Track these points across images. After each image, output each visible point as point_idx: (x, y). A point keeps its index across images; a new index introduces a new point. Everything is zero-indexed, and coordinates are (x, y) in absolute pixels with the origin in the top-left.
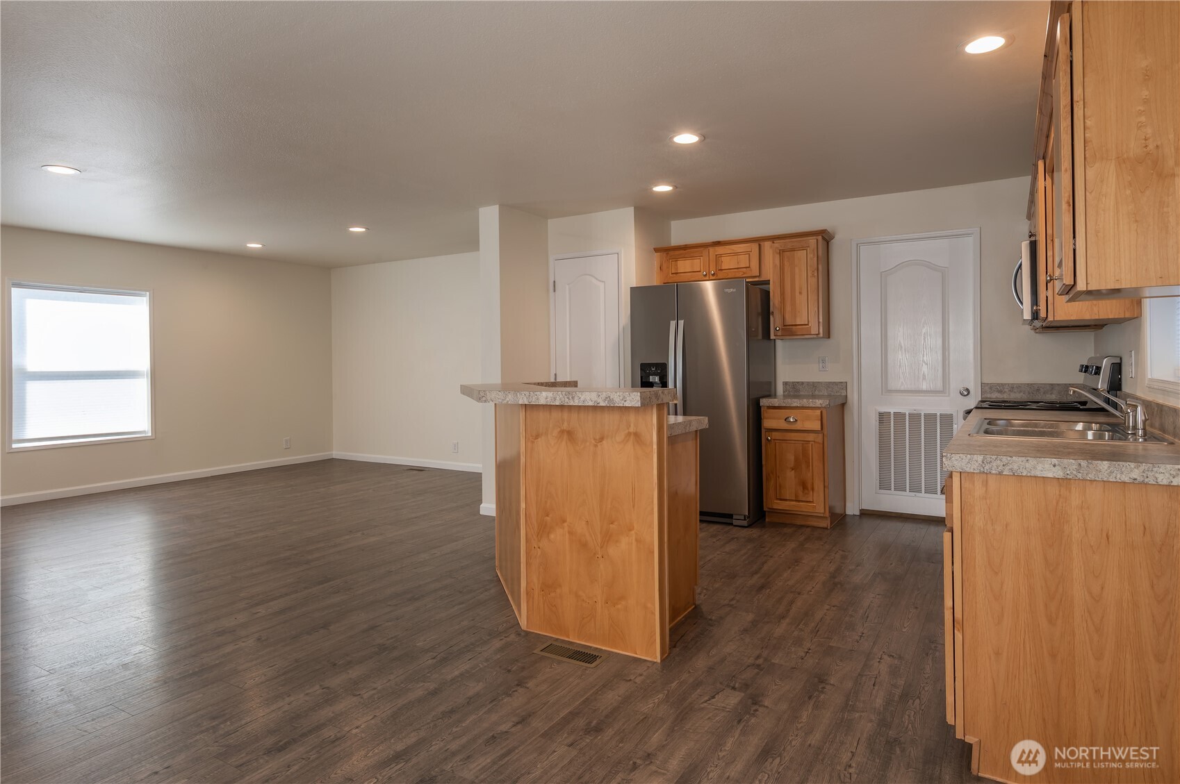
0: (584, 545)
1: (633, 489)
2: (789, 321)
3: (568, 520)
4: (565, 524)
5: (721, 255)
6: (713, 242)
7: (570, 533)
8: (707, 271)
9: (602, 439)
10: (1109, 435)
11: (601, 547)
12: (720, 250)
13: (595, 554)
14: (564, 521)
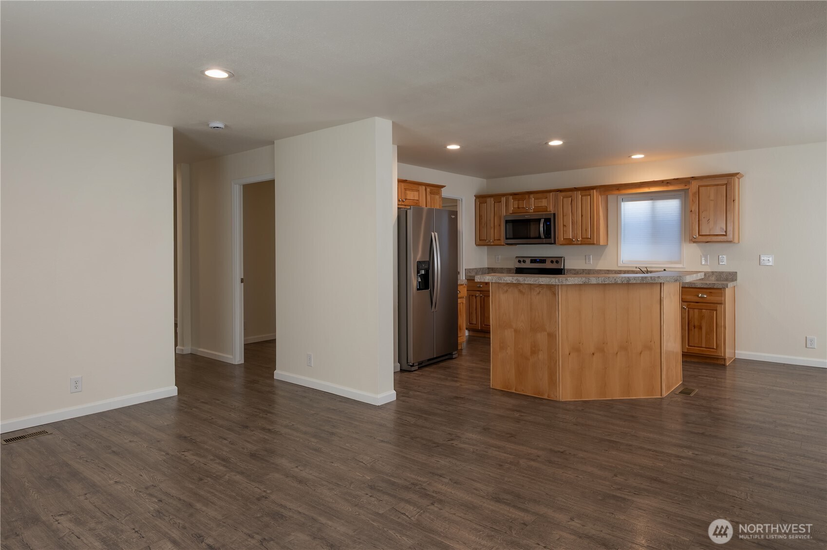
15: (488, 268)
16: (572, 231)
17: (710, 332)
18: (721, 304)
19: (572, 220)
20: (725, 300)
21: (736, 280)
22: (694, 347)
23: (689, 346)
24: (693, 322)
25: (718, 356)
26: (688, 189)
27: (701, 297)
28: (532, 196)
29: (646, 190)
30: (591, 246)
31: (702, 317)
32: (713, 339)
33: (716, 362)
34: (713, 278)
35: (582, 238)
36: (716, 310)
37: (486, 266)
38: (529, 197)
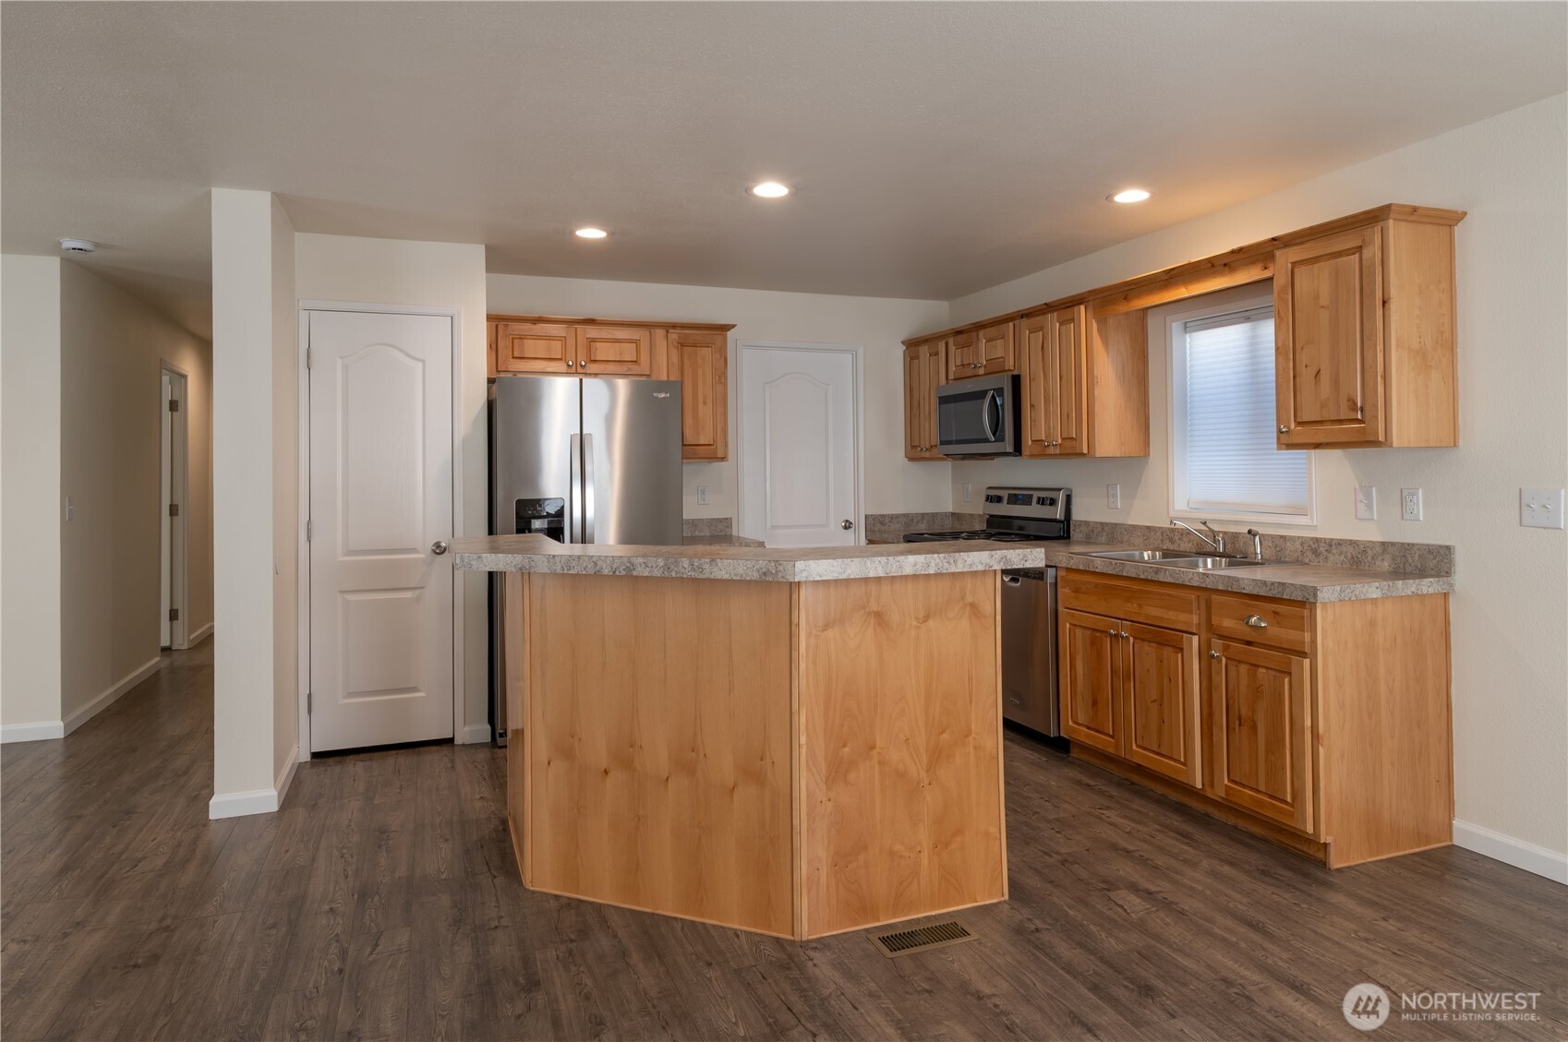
0: (902, 775)
1: (970, 679)
2: (690, 439)
3: (879, 743)
4: (874, 753)
5: (594, 340)
6: (584, 320)
7: (881, 763)
8: (574, 359)
9: (927, 618)
10: (1213, 563)
11: (928, 771)
12: (592, 332)
13: (918, 783)
14: (873, 747)
15: (953, 514)
16: (1046, 421)
17: (1275, 744)
18: (1303, 654)
19: (1045, 388)
20: (1314, 642)
21: (1448, 574)
22: (1244, 786)
23: (1230, 780)
24: (1236, 704)
25: (1295, 828)
26: (1271, 279)
27: (1256, 628)
28: (981, 333)
29: (1182, 292)
30: (1075, 461)
31: (1256, 691)
32: (1284, 768)
33: (1305, 850)
34: (1386, 565)
35: (1063, 439)
36: (1290, 674)
37: (951, 510)
38: (978, 336)
